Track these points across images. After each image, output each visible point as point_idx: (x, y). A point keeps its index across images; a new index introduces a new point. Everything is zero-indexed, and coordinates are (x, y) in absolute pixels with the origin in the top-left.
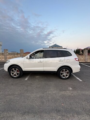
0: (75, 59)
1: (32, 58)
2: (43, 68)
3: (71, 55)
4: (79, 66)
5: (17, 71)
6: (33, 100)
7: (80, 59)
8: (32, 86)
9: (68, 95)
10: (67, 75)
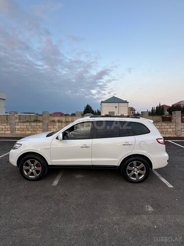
0: (157, 139)
1: (68, 138)
2: (90, 160)
3: (148, 132)
4: (166, 155)
5: (37, 166)
6: (70, 240)
7: (166, 130)
8: (69, 201)
9: (145, 226)
10: (140, 175)
